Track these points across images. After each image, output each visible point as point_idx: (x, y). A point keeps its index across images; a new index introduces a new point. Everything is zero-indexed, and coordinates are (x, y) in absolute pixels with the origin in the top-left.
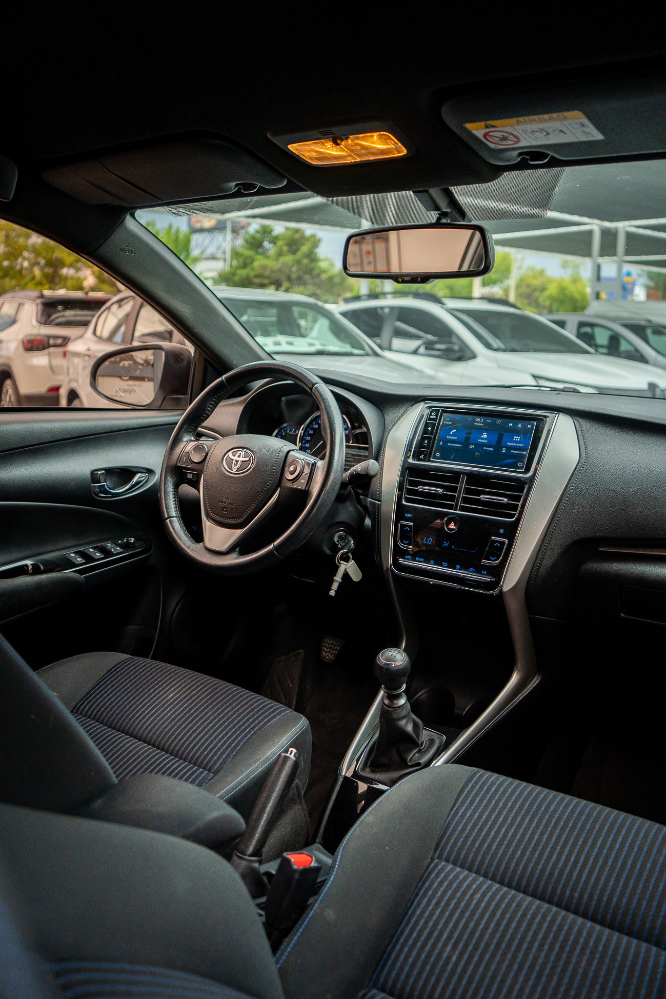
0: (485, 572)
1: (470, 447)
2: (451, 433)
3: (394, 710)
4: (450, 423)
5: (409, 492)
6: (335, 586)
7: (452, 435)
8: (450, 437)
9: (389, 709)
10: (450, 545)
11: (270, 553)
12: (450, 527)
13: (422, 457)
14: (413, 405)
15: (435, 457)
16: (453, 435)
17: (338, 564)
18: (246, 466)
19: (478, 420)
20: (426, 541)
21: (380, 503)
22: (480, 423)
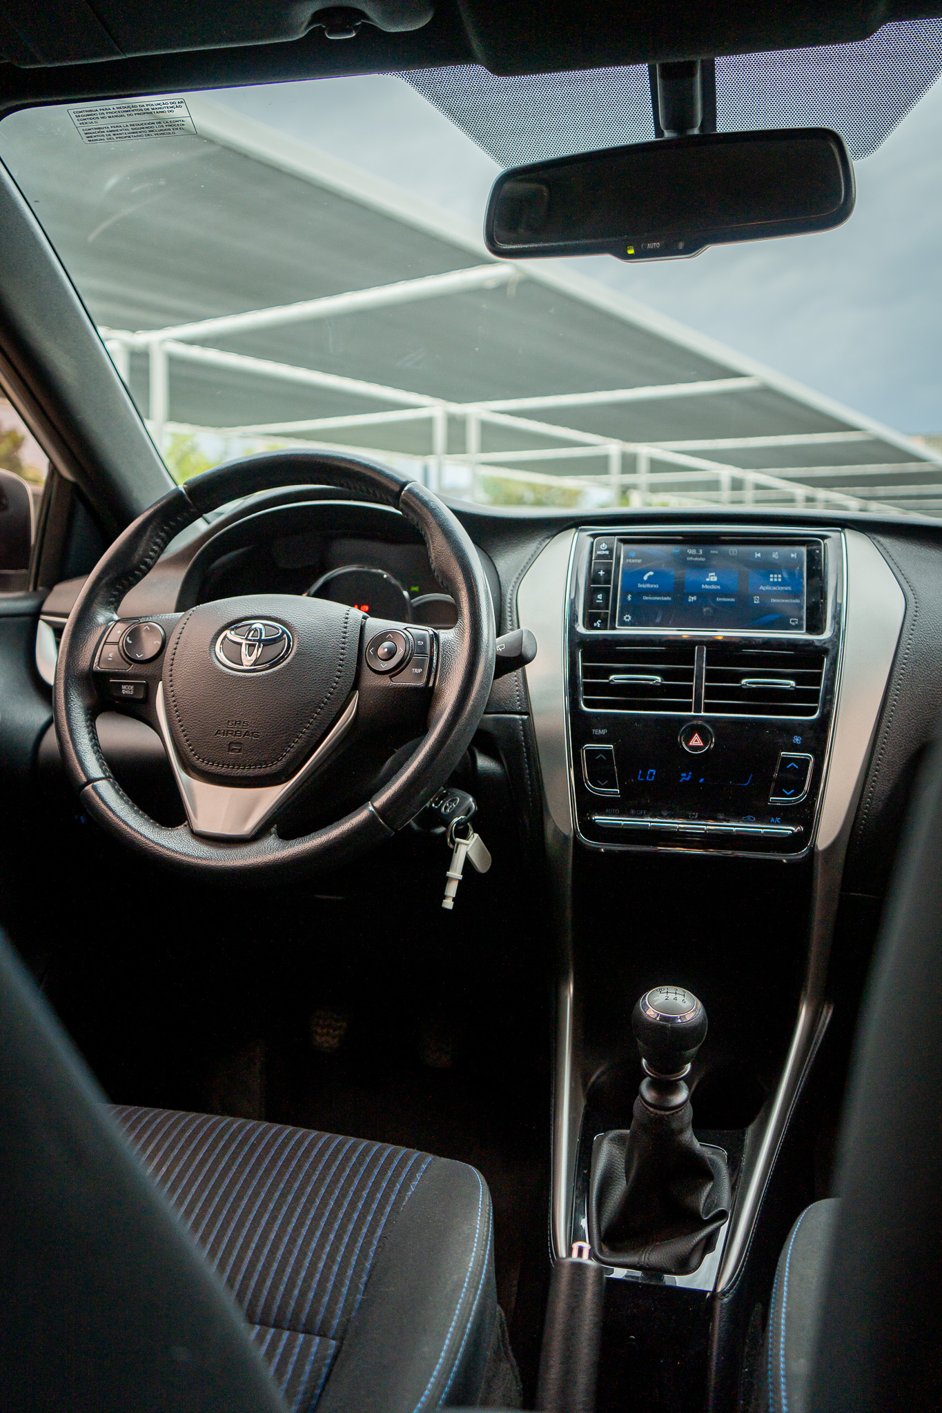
0: (778, 819)
1: (690, 600)
2: (645, 578)
3: (673, 1114)
4: (639, 561)
5: (589, 689)
6: (452, 890)
7: (647, 582)
8: (644, 586)
9: (663, 1113)
10: (695, 779)
11: (370, 822)
12: (693, 743)
13: (598, 624)
14: (554, 536)
15: (623, 623)
16: (650, 580)
17: (451, 846)
18: (279, 652)
19: (692, 551)
20: (644, 776)
21: (526, 717)
22: (699, 556)
